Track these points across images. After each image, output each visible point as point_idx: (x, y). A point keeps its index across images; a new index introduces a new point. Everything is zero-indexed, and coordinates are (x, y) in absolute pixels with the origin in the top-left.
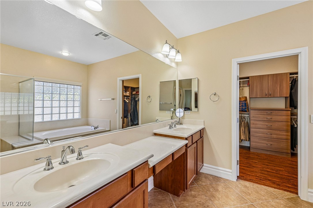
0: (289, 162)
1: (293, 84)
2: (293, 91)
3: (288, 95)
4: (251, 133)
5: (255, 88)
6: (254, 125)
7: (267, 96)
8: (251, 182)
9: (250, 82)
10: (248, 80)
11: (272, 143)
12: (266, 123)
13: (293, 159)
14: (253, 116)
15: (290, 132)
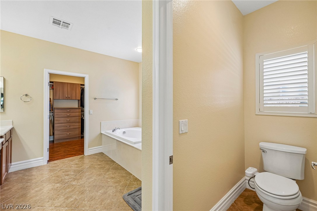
0: (80, 142)
1: (82, 91)
2: (82, 96)
3: (80, 99)
4: (55, 128)
5: (58, 92)
6: (57, 122)
7: (67, 99)
8: (58, 159)
9: (54, 86)
10: (52, 84)
11: (70, 132)
12: (67, 119)
13: (82, 140)
14: (57, 114)
15: (80, 123)
